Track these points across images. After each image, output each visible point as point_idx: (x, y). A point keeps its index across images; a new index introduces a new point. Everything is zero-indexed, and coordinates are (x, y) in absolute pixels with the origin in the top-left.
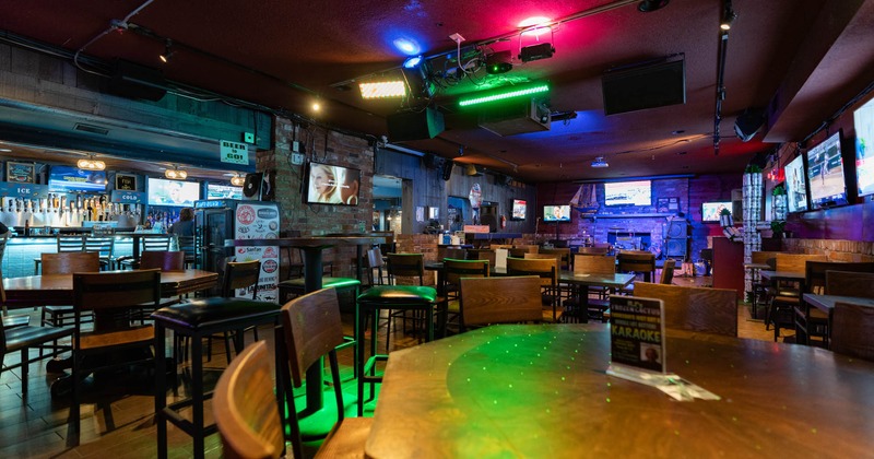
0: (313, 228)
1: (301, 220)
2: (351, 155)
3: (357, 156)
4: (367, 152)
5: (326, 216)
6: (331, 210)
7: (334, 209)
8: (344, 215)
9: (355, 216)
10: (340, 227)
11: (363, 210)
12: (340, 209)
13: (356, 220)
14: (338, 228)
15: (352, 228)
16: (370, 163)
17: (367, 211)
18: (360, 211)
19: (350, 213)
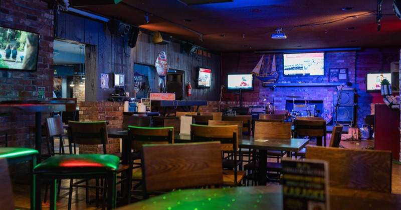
2: (29, 18)
3: (35, 19)
4: (46, 15)
7: (10, 74)
8: (21, 81)
9: (33, 83)
10: (16, 94)
11: (43, 76)
12: (15, 75)
13: (34, 87)
14: (14, 94)
15: (30, 95)
16: (50, 27)
17: (47, 76)
18: (40, 77)
19: (27, 78)
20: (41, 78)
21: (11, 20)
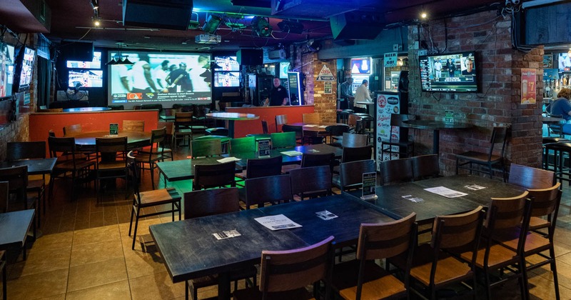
0: (436, 114)
1: (426, 107)
2: (477, 35)
3: (484, 34)
4: (499, 24)
5: (448, 103)
6: (453, 97)
7: (456, 96)
8: (468, 102)
9: (483, 105)
10: (463, 116)
11: (495, 97)
12: (462, 97)
13: (484, 110)
14: (461, 116)
15: (479, 118)
16: (505, 37)
17: (500, 98)
18: (490, 99)
19: (475, 100)
20: (493, 99)
21: (458, 43)
